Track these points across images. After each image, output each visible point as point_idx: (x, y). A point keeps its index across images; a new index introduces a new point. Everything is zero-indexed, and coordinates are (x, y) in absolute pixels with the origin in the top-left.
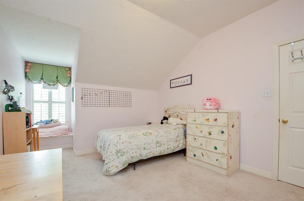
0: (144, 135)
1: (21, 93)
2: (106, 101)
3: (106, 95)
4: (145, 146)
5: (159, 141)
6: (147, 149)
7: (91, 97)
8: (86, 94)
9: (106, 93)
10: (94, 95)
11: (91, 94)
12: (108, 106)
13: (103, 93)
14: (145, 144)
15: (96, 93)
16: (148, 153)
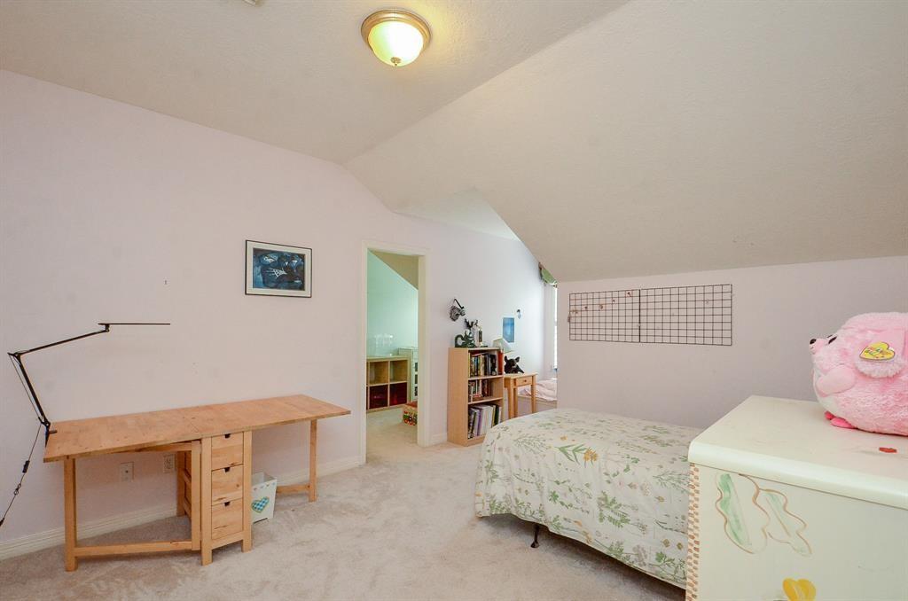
0: (566, 454)
1: (519, 311)
2: (629, 326)
3: (629, 306)
4: (559, 490)
5: (613, 501)
6: (562, 503)
7: (590, 314)
8: (578, 308)
9: (629, 300)
10: (597, 308)
11: (590, 308)
12: (637, 339)
13: (622, 300)
14: (558, 483)
15: (602, 301)
16: (565, 519)
